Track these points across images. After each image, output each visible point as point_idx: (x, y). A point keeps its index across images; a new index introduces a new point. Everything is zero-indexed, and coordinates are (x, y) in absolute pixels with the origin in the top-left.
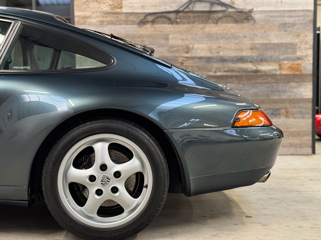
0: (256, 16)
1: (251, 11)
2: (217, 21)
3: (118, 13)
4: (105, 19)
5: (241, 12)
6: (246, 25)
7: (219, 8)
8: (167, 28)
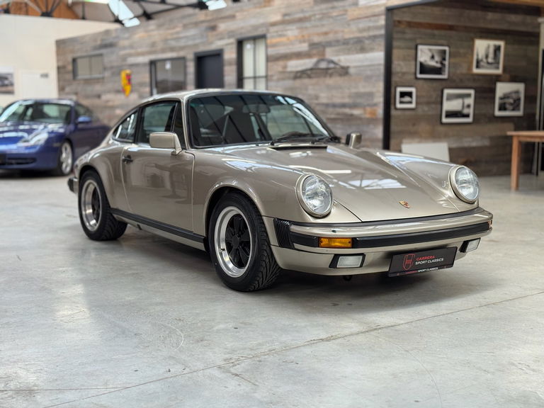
0: (352, 71)
1: (348, 67)
2: (331, 75)
3: (285, 72)
4: (280, 76)
5: (343, 68)
6: (346, 78)
7: (332, 66)
8: (306, 81)
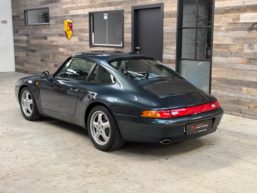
3: (237, 23)
4: (229, 27)
